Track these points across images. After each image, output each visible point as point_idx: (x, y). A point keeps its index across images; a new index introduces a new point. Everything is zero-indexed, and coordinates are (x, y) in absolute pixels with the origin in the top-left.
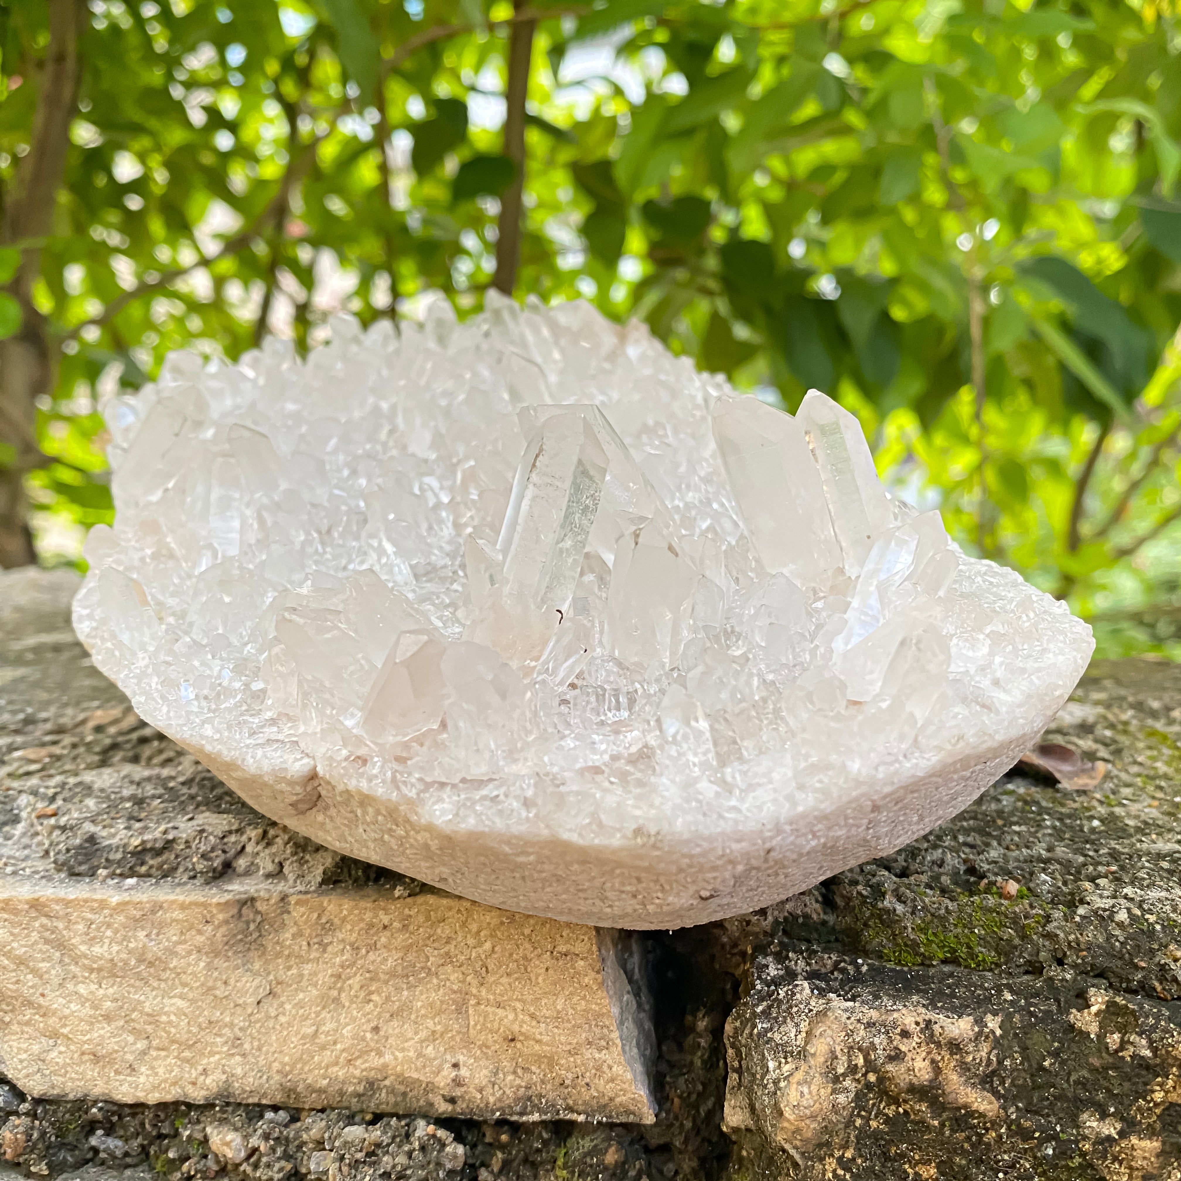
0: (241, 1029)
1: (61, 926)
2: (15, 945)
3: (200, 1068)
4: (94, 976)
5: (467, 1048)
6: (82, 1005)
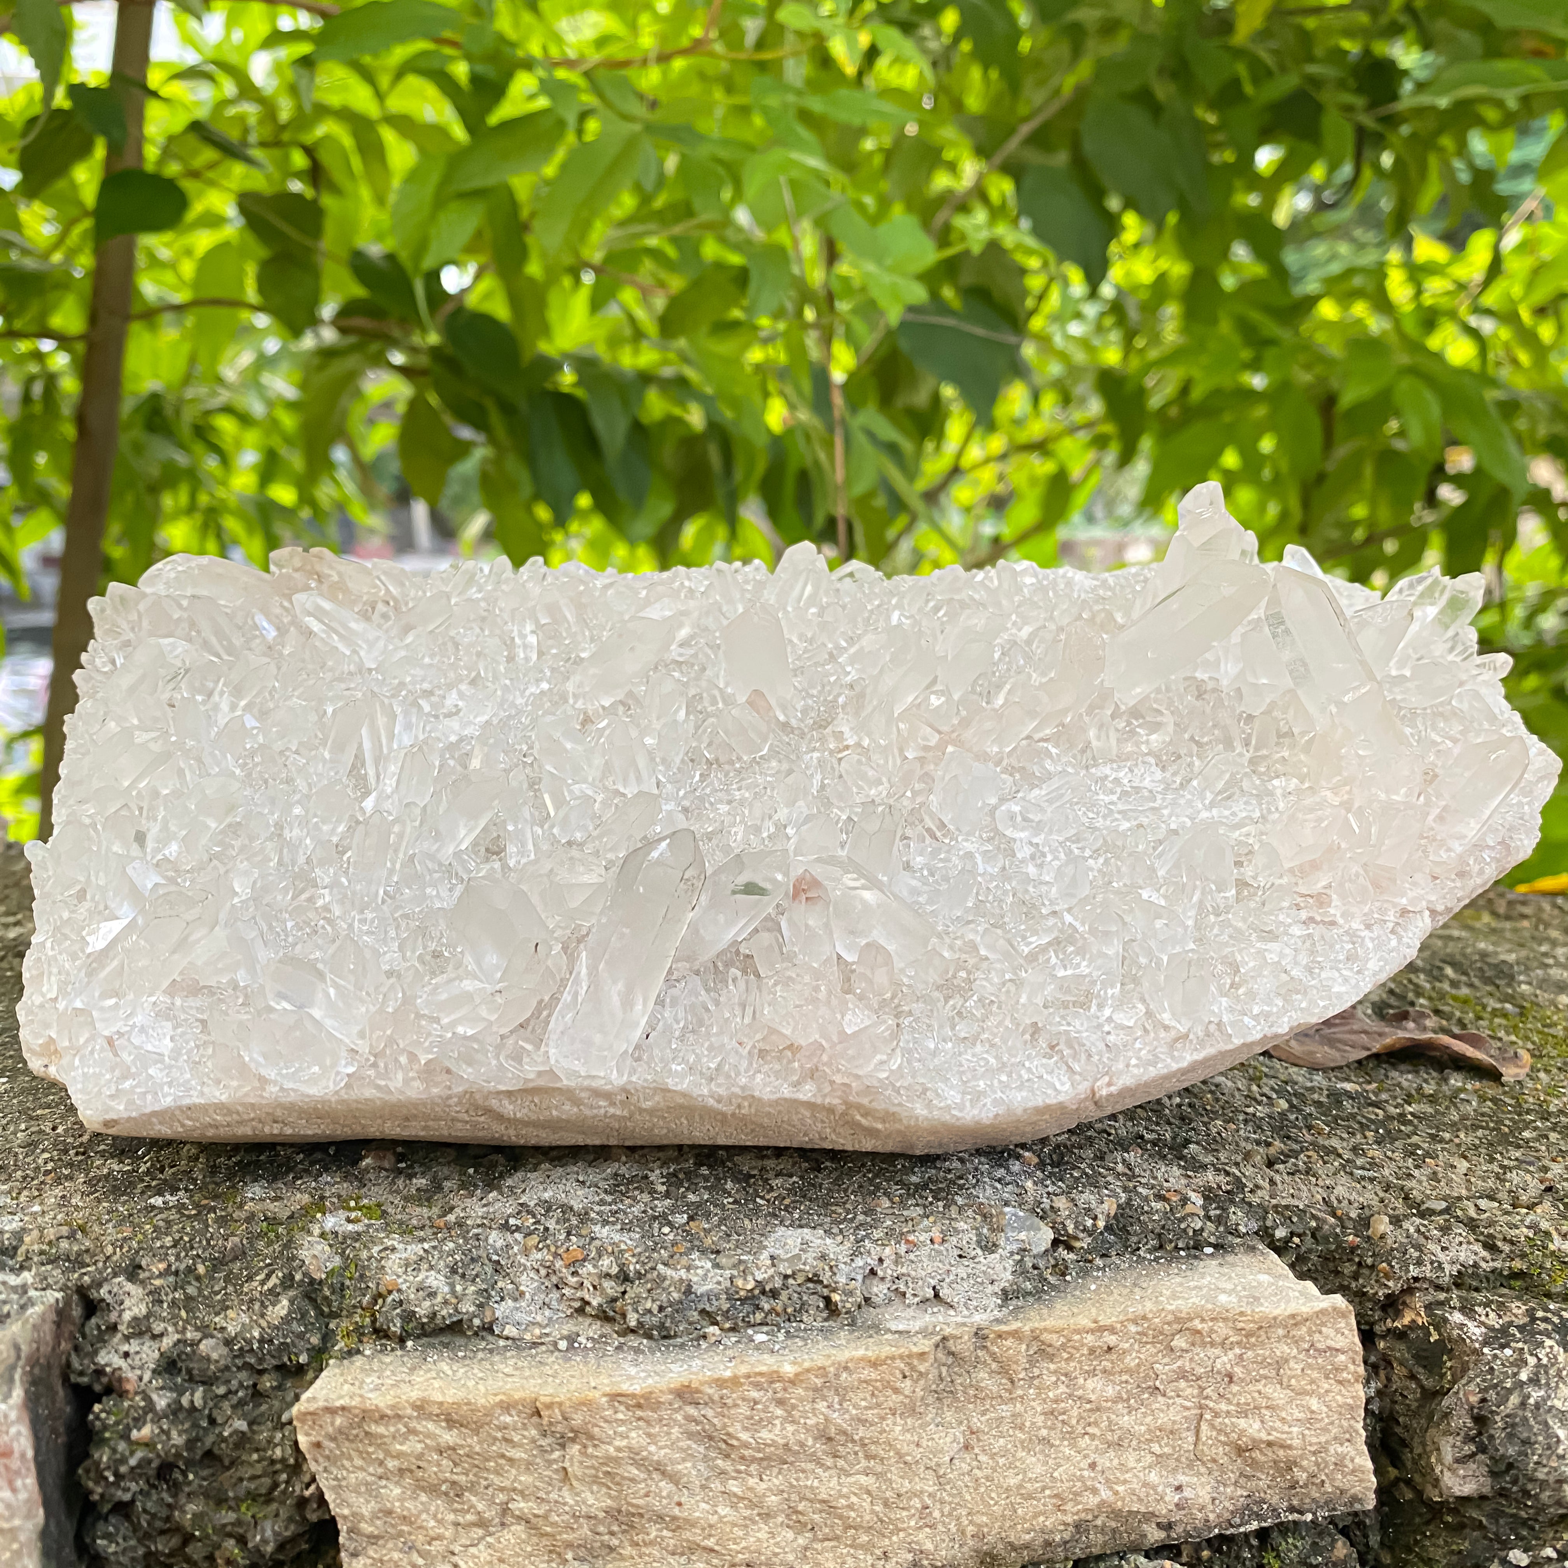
0: (930, 1496)
1: (710, 1413)
2: (652, 1448)
3: (878, 1552)
4: (753, 1468)
5: (1190, 1466)
6: (734, 1506)
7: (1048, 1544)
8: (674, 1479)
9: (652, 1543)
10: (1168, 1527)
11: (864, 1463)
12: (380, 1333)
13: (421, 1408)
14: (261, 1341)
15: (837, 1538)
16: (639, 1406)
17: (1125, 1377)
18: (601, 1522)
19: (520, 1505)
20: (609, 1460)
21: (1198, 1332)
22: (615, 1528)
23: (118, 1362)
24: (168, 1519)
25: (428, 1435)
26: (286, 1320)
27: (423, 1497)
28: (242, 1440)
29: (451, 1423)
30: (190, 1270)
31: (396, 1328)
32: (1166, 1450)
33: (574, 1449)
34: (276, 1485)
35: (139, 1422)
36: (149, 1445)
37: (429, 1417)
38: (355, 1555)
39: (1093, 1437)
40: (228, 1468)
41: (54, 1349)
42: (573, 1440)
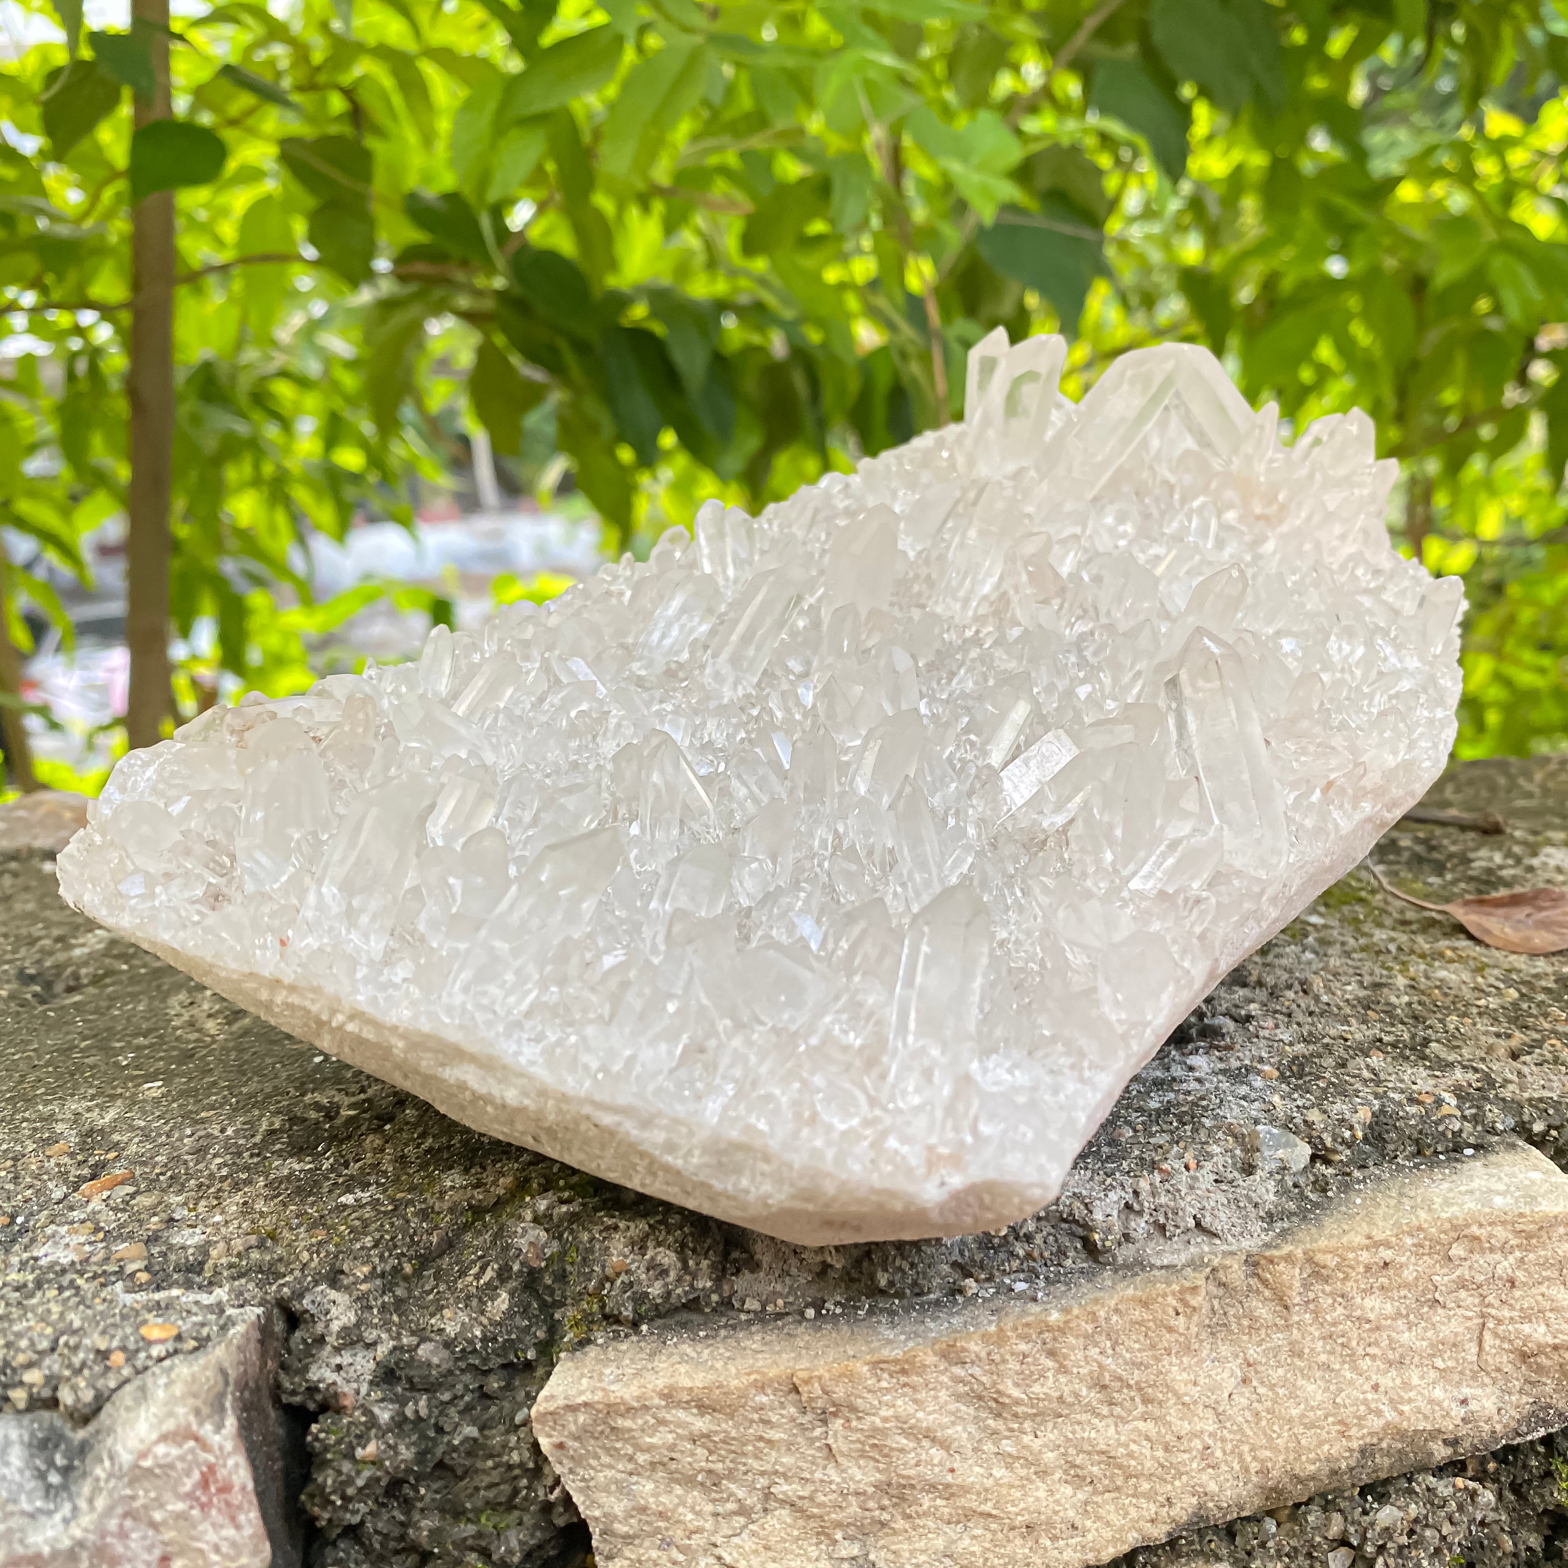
0: (1211, 1435)
1: (977, 1371)
2: (920, 1415)
4: (1027, 1425)
5: (1474, 1378)
6: (1009, 1467)
7: (1334, 1473)
8: (945, 1445)
9: (925, 1514)
10: (1454, 1443)
11: (1141, 1408)
12: (612, 1319)
13: (669, 1396)
14: (484, 1339)
15: (1118, 1489)
16: (904, 1372)
17: (1403, 1293)
18: (872, 1497)
19: (783, 1488)
20: (875, 1431)
21: (1477, 1238)
22: (886, 1502)
23: (330, 1376)
24: (402, 1537)
25: (680, 1424)
26: (509, 1314)
27: (678, 1490)
28: (473, 1447)
29: (703, 1408)
30: (397, 1270)
31: (627, 1312)
32: (1450, 1364)
33: (837, 1424)
34: (516, 1492)
35: (362, 1439)
36: (376, 1463)
37: (679, 1404)
38: (609, 1558)
39: (1374, 1357)
40: (461, 1479)
41: (261, 1370)
42: (835, 1415)
